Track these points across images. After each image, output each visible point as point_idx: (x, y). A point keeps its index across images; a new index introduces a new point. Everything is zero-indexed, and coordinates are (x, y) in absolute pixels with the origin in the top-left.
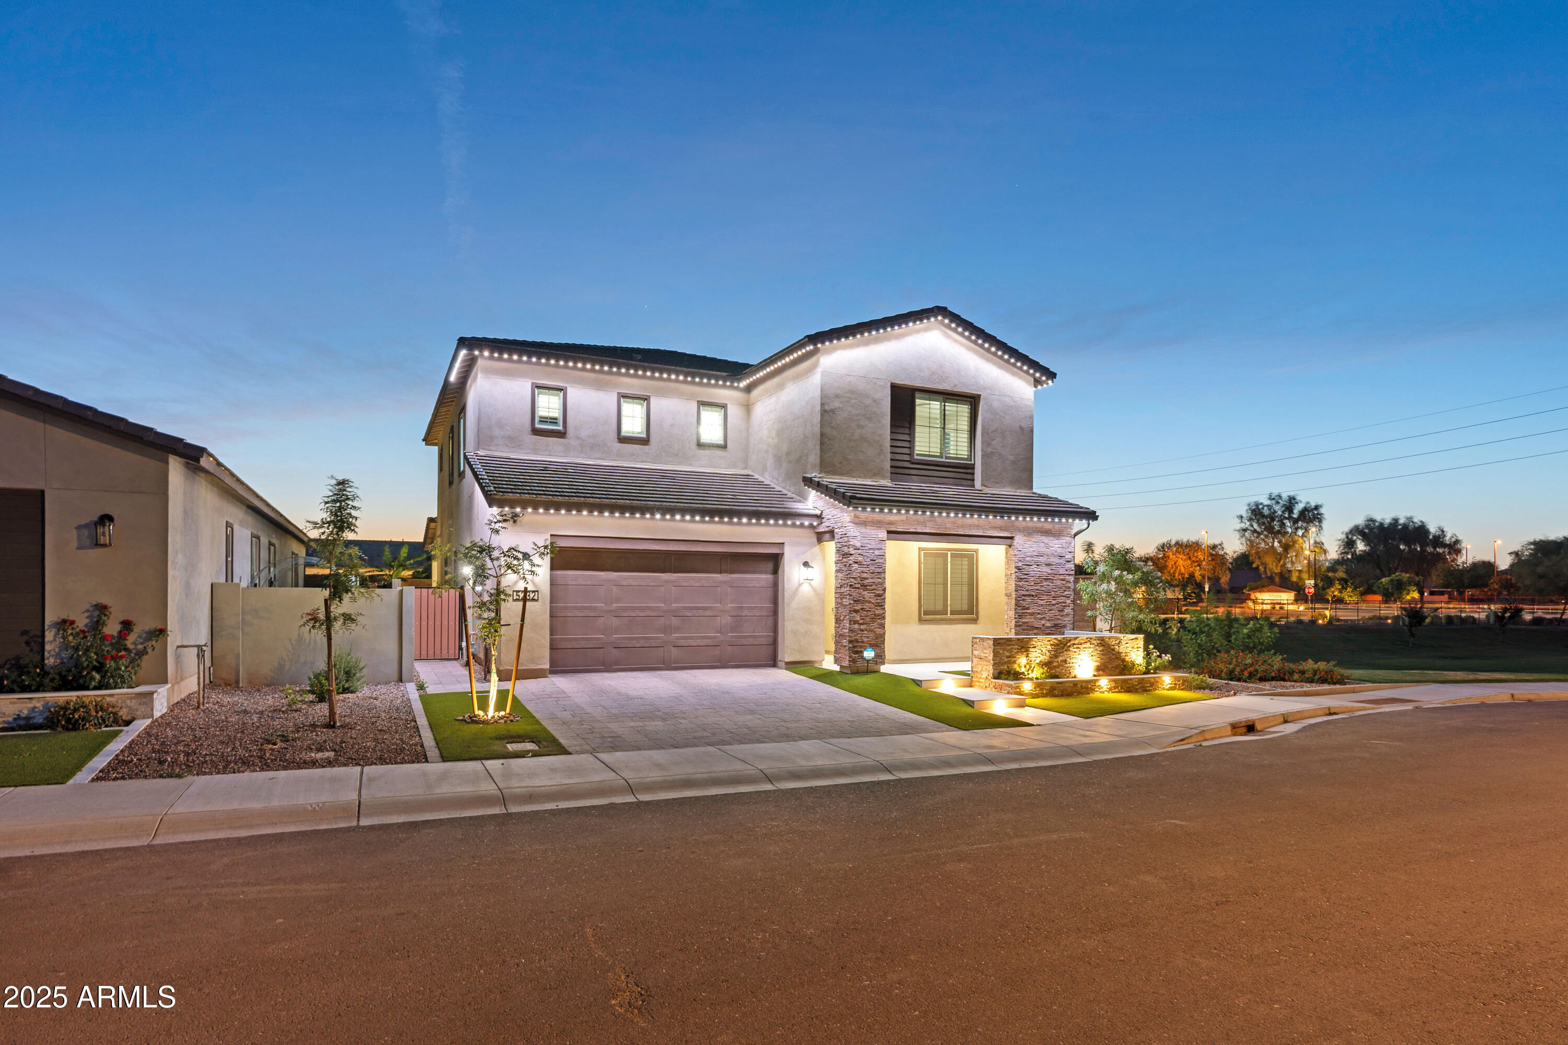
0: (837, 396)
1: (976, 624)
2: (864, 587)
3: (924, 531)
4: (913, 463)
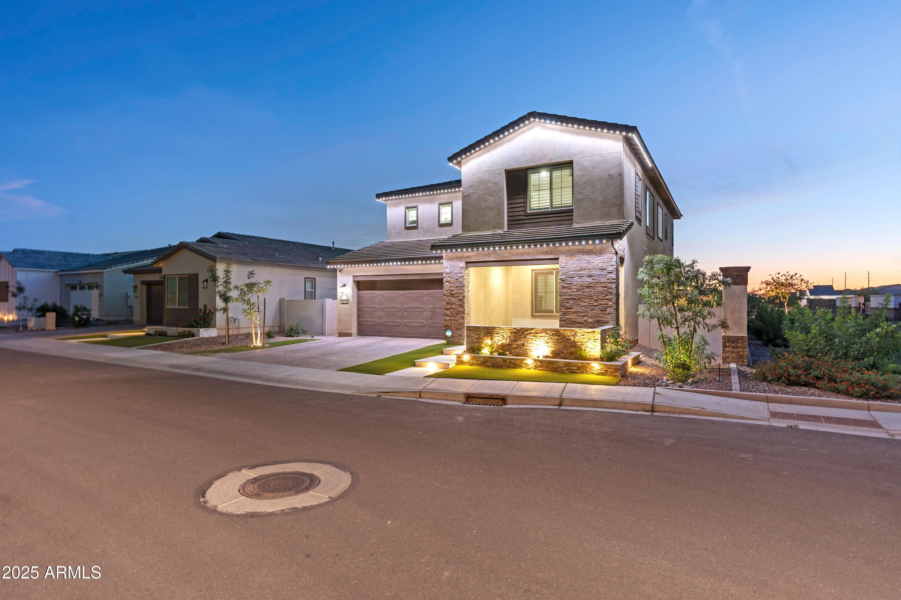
0: (471, 186)
2: (452, 295)
3: (488, 260)
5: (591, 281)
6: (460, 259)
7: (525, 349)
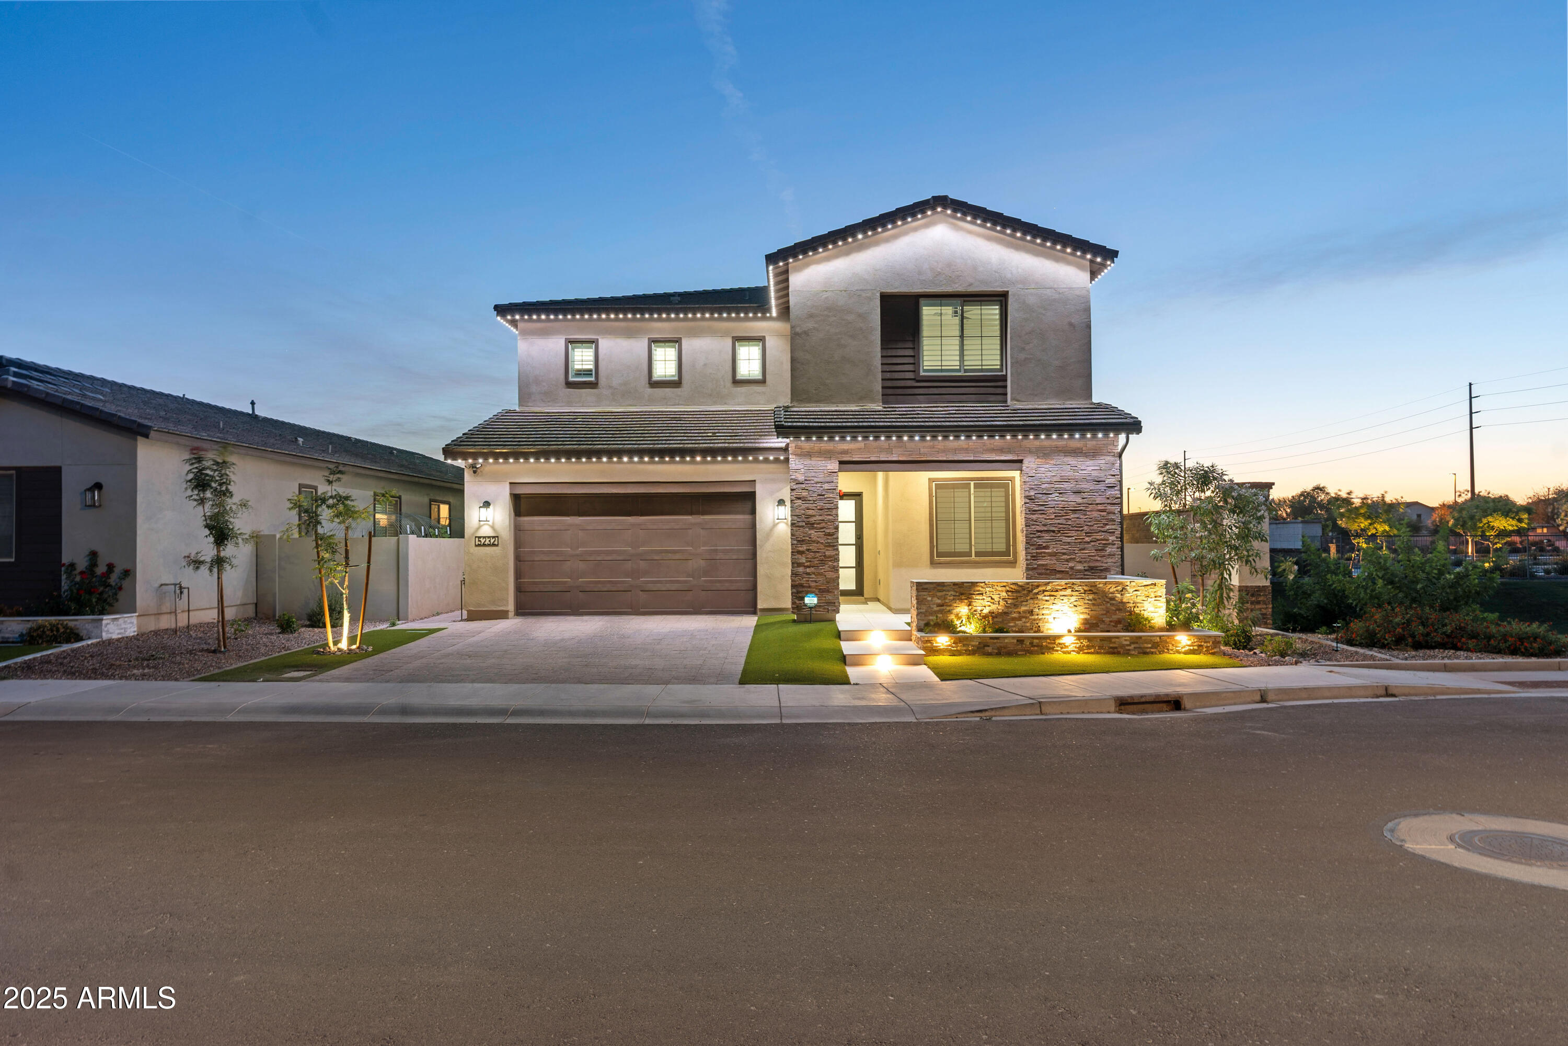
0: (811, 316)
1: (1015, 567)
2: (811, 525)
3: (890, 459)
4: (918, 381)
5: (1080, 501)
6: (827, 455)
7: (1035, 620)
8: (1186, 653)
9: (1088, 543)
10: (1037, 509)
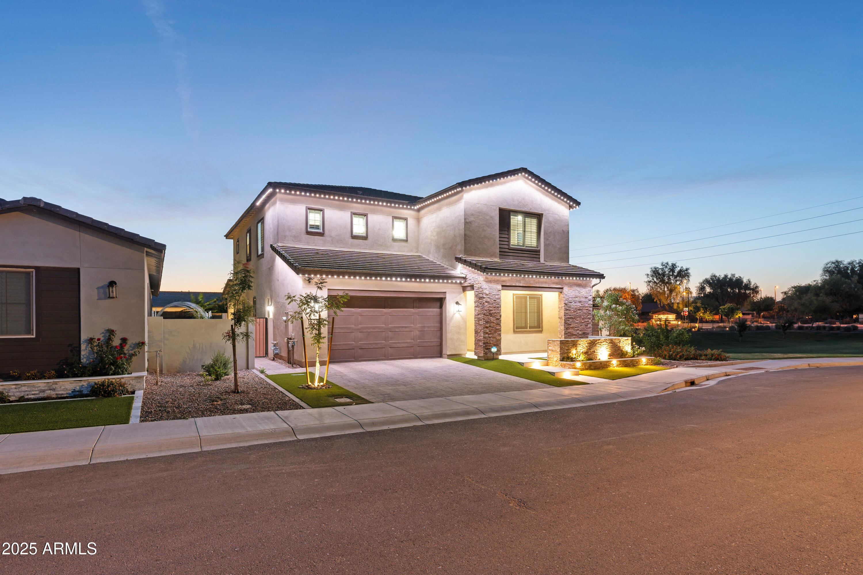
0: (472, 215)
1: (542, 333)
2: (491, 314)
4: (510, 250)
5: (581, 305)
6: (497, 282)
8: (644, 365)
9: (583, 323)
10: (568, 308)
